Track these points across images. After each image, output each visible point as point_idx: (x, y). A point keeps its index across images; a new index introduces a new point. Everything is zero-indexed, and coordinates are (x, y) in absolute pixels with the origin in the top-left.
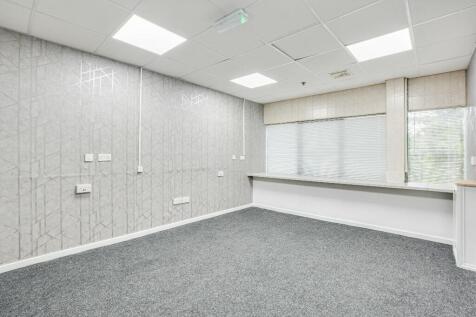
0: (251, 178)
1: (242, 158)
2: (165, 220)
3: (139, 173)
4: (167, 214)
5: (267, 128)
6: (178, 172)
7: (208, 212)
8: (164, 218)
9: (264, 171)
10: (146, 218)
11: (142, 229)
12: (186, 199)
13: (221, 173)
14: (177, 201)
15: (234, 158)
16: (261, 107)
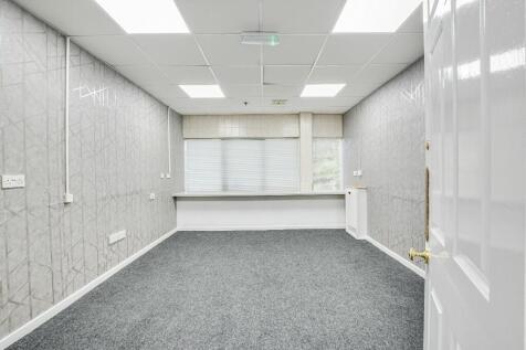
0: (175, 198)
1: (168, 176)
2: (102, 269)
3: (66, 204)
4: (102, 260)
5: (186, 142)
6: (113, 197)
7: (143, 246)
8: (99, 265)
9: (184, 190)
10: (78, 272)
11: (74, 290)
12: (122, 234)
13: (152, 196)
14: (113, 238)
15: (162, 176)
16: (181, 118)
